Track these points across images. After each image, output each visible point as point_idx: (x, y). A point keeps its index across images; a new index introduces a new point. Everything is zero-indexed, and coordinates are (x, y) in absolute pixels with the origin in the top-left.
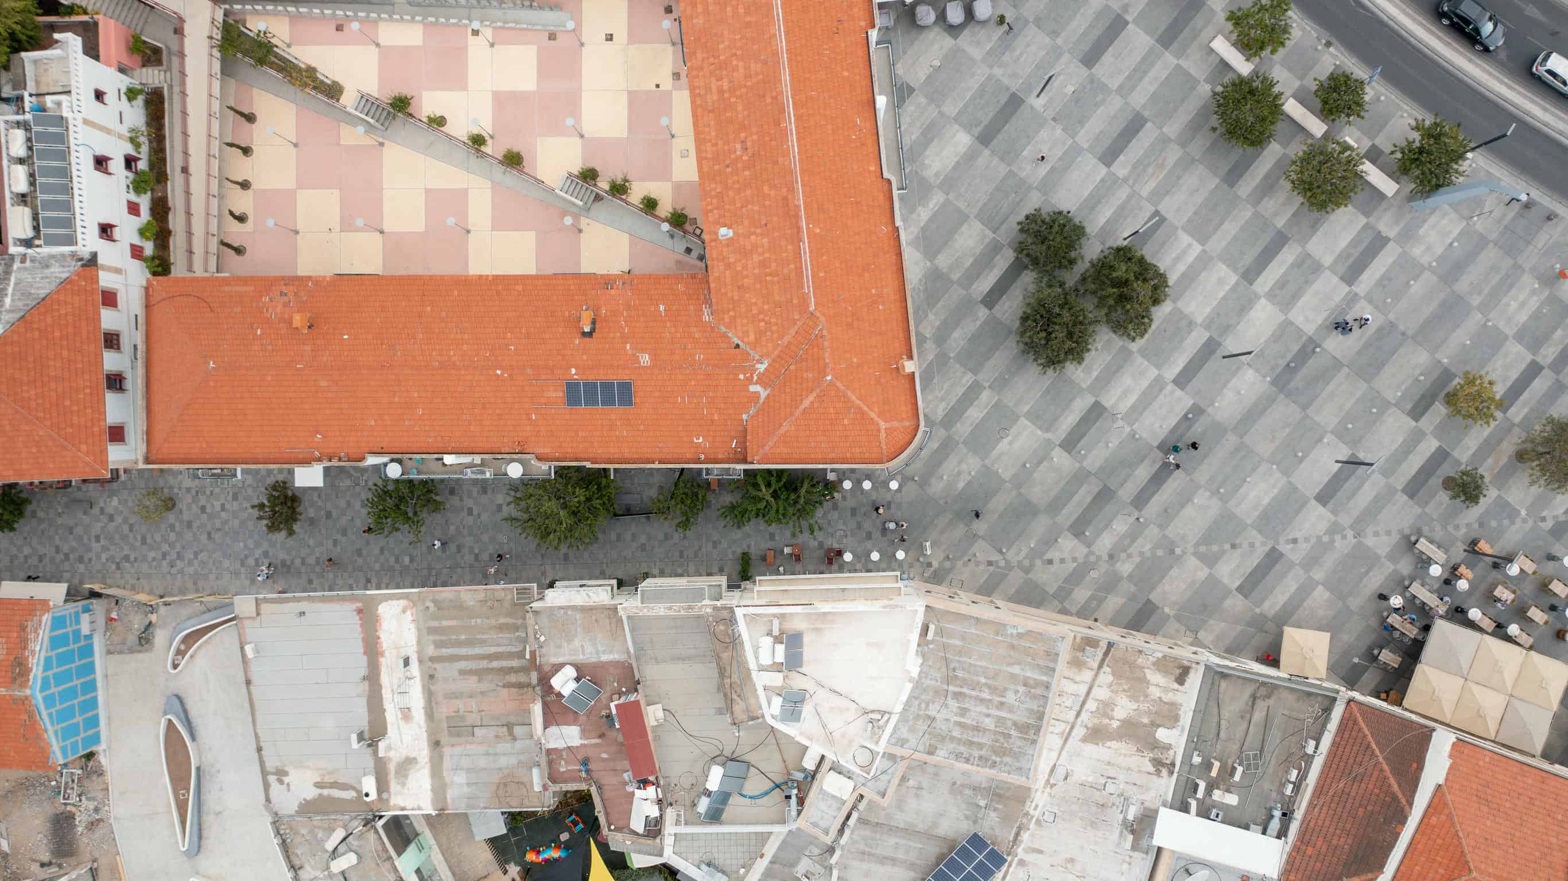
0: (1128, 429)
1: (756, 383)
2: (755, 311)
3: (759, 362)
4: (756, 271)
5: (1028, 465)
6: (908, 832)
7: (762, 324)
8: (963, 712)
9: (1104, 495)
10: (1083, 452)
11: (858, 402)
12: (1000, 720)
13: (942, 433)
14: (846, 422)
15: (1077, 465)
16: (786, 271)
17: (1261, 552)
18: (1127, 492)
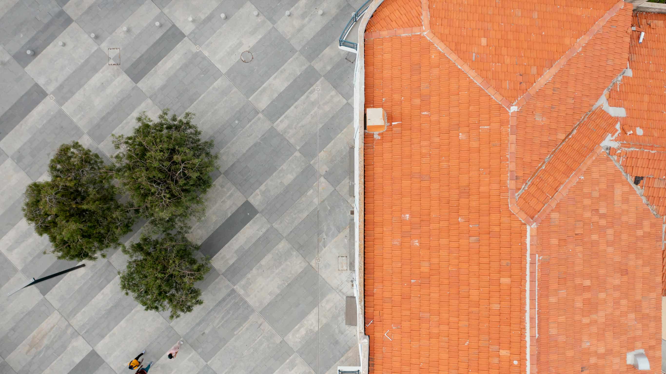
0: (104, 46)
1: (616, 120)
2: (610, 231)
3: (610, 150)
4: (602, 295)
5: (223, 16)
7: (602, 211)
10: (157, 24)
11: (465, 68)
13: (318, 65)
14: (484, 41)
15: (166, 11)
16: (563, 293)
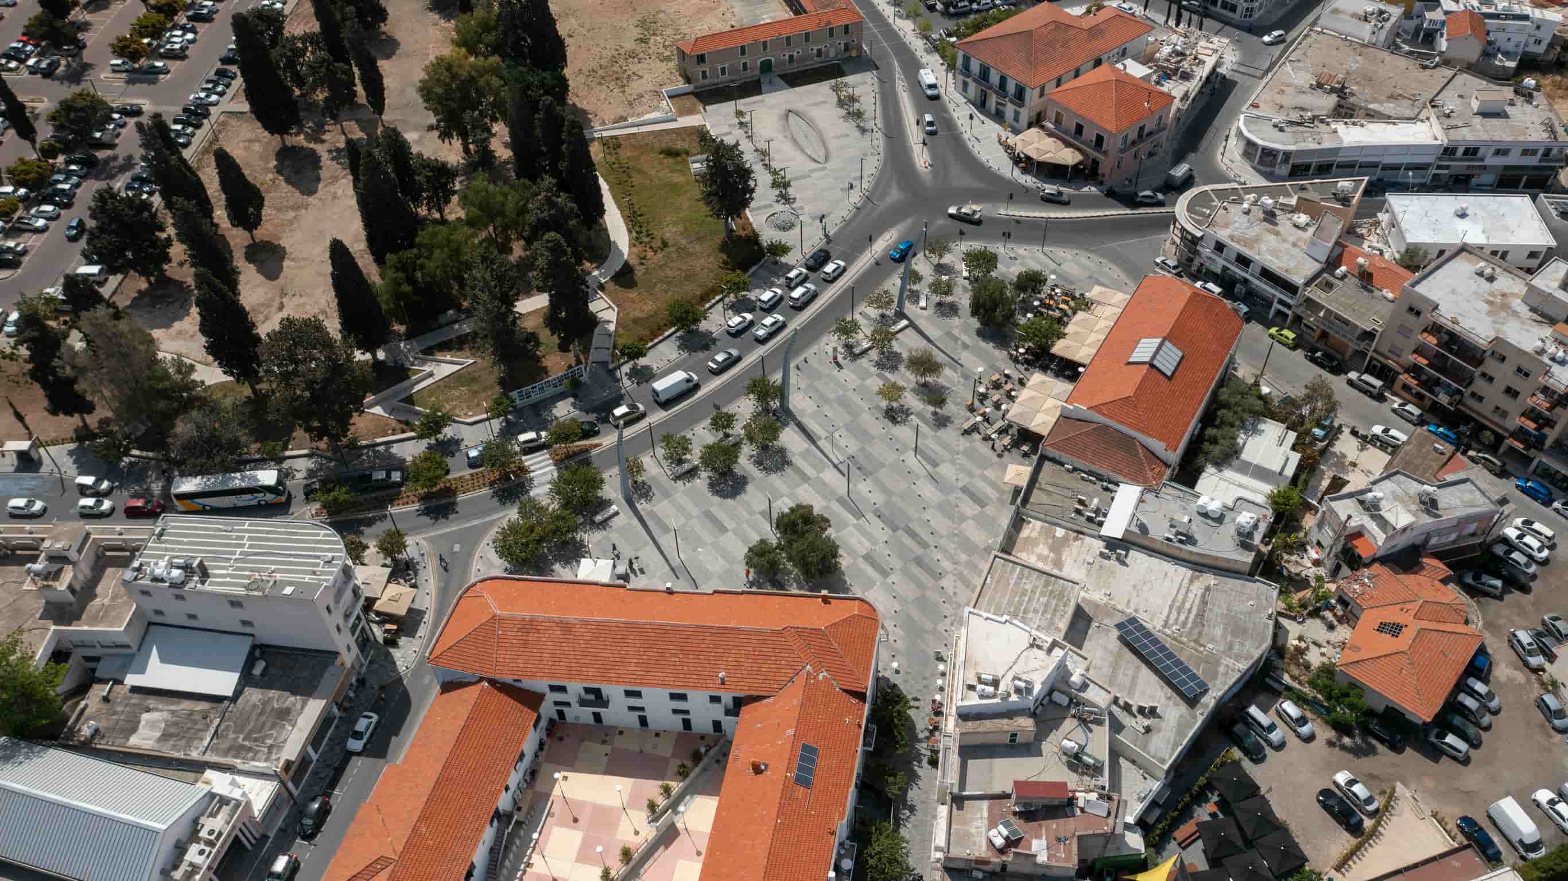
0: (882, 545)
6: (1115, 667)
8: (1036, 611)
9: (918, 561)
10: (891, 567)
12: (1042, 594)
15: (899, 571)
17: (961, 495)
18: (918, 551)
